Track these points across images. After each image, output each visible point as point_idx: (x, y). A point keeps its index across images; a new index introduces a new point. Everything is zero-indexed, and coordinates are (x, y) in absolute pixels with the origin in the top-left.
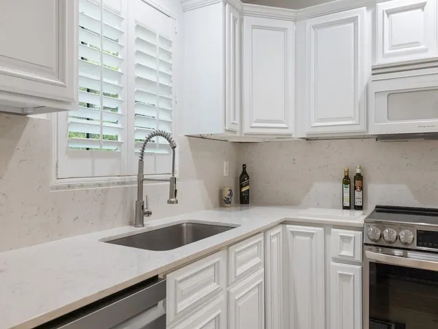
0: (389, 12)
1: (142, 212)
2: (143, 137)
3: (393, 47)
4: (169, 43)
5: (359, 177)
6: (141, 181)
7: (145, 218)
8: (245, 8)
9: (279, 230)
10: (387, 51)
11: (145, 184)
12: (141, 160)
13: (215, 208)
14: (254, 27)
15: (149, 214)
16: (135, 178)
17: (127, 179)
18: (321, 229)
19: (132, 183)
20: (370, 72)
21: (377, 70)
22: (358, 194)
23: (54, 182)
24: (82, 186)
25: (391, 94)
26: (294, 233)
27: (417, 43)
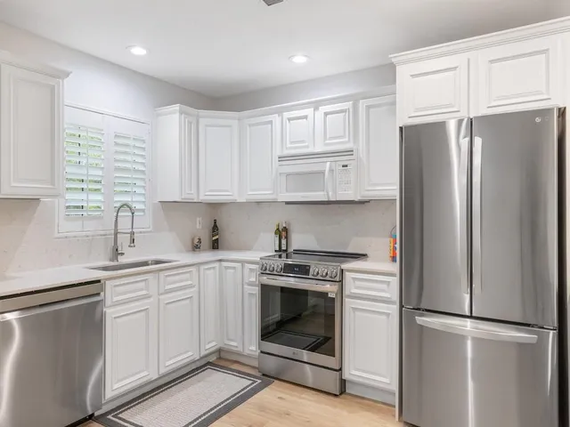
0: (289, 119)
1: (116, 253)
2: (118, 205)
3: (291, 143)
4: (144, 141)
5: (285, 229)
6: (116, 234)
7: (119, 257)
8: (200, 114)
9: (217, 265)
10: (289, 145)
11: (118, 236)
12: (116, 220)
13: (188, 251)
14: (207, 126)
15: (122, 254)
16: (113, 231)
17: (108, 232)
18: (240, 264)
19: (110, 234)
20: (277, 159)
21: (281, 158)
22: (284, 242)
23: (57, 235)
24: (75, 237)
25: (288, 175)
26: (227, 268)
27: (303, 142)
